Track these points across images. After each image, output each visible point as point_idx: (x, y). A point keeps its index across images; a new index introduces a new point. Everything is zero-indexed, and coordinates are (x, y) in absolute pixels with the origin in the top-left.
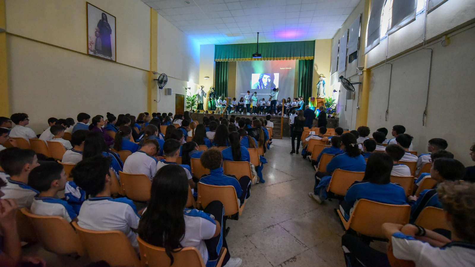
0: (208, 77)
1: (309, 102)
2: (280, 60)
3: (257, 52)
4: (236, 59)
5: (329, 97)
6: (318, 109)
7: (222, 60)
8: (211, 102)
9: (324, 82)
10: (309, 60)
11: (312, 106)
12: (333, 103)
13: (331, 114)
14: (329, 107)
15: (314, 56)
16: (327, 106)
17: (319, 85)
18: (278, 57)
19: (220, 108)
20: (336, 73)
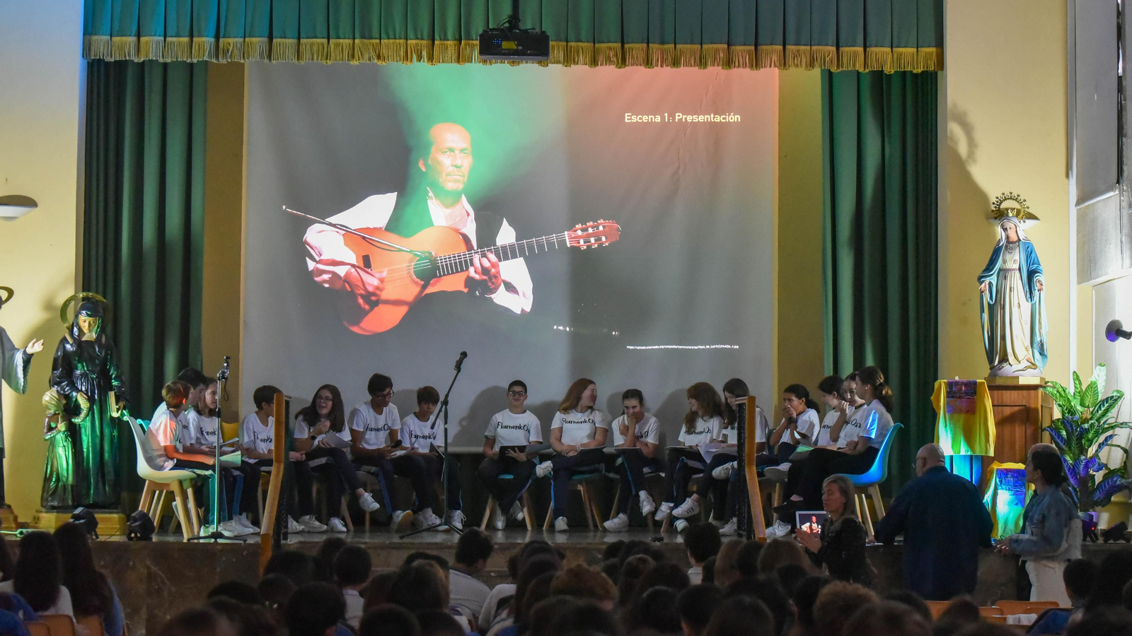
0: (28, 202)
1: (935, 416)
2: (675, 63)
3: (515, 19)
4: (291, 42)
5: (1077, 377)
6: (1004, 473)
7: (152, 48)
8: (74, 433)
9: (1030, 254)
10: (904, 72)
11: (964, 450)
12: (1111, 417)
13: (1097, 503)
14: (1083, 451)
15: (940, 43)
16: (1068, 442)
17: (993, 279)
18: (663, 43)
19: (175, 488)
20: (1111, 194)
